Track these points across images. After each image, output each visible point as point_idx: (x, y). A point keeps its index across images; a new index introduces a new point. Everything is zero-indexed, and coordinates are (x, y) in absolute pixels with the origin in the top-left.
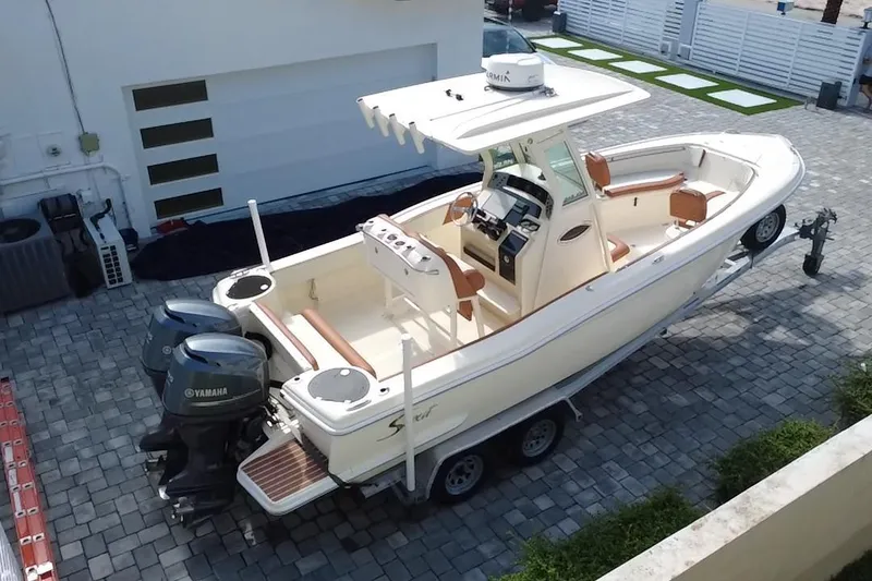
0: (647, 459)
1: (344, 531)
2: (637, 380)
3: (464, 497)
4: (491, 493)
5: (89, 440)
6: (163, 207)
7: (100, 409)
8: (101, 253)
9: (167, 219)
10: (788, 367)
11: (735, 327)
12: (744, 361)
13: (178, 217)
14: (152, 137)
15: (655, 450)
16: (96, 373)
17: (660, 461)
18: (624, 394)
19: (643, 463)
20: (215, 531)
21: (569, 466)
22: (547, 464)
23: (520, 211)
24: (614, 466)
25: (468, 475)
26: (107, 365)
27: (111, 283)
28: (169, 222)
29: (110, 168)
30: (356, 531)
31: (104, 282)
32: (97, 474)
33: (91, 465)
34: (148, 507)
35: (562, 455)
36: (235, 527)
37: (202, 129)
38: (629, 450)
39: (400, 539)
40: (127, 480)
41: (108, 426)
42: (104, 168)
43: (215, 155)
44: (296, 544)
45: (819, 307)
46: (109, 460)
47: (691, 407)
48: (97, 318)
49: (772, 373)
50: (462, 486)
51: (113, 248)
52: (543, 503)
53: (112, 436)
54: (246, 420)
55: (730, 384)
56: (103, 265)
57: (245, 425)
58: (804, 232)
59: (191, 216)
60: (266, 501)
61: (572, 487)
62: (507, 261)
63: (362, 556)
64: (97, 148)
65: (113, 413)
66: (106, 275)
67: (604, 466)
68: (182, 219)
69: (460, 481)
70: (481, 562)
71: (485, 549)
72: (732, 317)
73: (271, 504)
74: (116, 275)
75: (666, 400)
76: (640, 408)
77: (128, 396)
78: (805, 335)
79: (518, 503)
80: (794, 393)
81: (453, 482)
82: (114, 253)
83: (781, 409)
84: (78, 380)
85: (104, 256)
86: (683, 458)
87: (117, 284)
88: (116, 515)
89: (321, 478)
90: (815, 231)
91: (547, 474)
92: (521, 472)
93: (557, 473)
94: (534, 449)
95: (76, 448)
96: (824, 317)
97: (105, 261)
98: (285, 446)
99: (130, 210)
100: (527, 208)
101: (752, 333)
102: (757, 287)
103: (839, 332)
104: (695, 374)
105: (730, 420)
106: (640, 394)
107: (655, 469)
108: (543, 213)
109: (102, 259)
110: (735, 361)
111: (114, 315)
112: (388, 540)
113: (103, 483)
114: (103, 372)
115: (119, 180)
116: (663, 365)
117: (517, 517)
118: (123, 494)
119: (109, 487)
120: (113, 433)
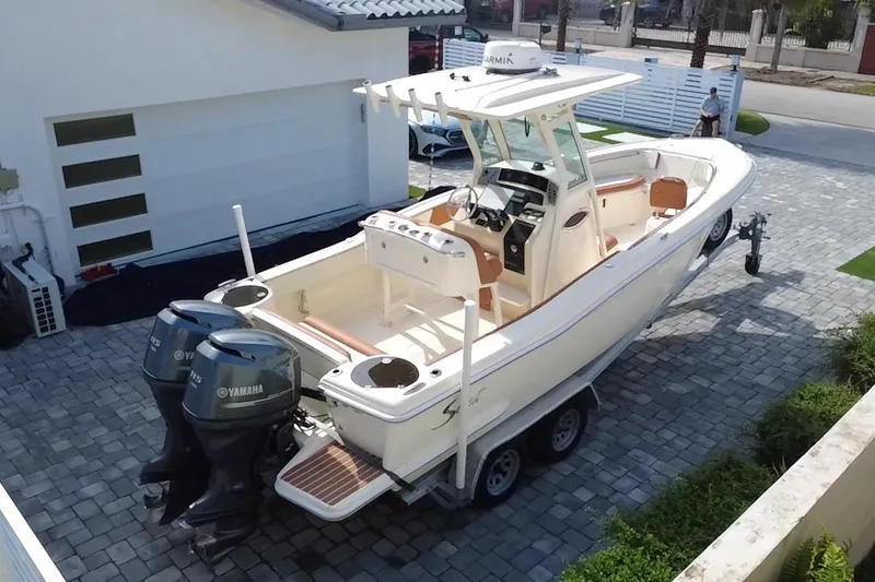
0: (668, 443)
1: (383, 548)
2: (632, 374)
3: (504, 498)
4: (527, 492)
5: (56, 492)
6: (87, 253)
7: (61, 458)
8: (31, 297)
9: (92, 266)
10: (764, 351)
11: (703, 322)
12: (723, 349)
13: (105, 263)
14: (75, 175)
15: (673, 435)
16: (45, 423)
17: (682, 444)
18: (625, 388)
19: (665, 447)
20: (237, 566)
21: (597, 459)
22: (573, 459)
23: (521, 201)
24: (639, 453)
25: (504, 474)
26: (57, 413)
27: (42, 331)
28: (95, 269)
29: (30, 208)
30: (397, 546)
31: (34, 331)
32: (76, 525)
33: (65, 517)
34: (149, 552)
35: (586, 449)
36: (259, 561)
37: (130, 166)
38: (649, 437)
39: (448, 548)
40: (114, 528)
41: (76, 474)
42: (24, 208)
43: (143, 195)
44: (334, 568)
45: (772, 301)
46: (87, 510)
47: (691, 393)
48: (33, 368)
49: (753, 357)
50: (500, 485)
51: (45, 290)
52: (584, 495)
53: (84, 484)
54: (275, 426)
55: (720, 370)
56: (34, 309)
57: (275, 432)
58: (743, 234)
59: (119, 262)
60: (320, 507)
61: (606, 477)
62: (515, 251)
63: (411, 570)
64: (17, 186)
65: (78, 461)
66: (36, 321)
67: (630, 454)
68: (109, 265)
69: (498, 481)
70: (541, 559)
71: (542, 546)
72: (698, 314)
73: (328, 510)
74: (48, 322)
75: (665, 390)
76: (644, 399)
77: (92, 442)
78: (768, 324)
79: (558, 498)
80: (780, 373)
81: (491, 482)
82: (47, 296)
83: (772, 386)
84: (26, 431)
85: (35, 300)
86: (702, 439)
87: (49, 332)
88: (111, 565)
89: (376, 476)
90: (752, 233)
91: (577, 468)
92: (550, 469)
93: (587, 465)
94: (562, 442)
95: (43, 501)
96: (779, 308)
97: (36, 305)
98: (325, 450)
99: (53, 255)
100: (529, 197)
101: (722, 326)
102: (711, 286)
103: (796, 319)
104: (685, 364)
105: (731, 401)
106: (640, 387)
107: (680, 452)
108: (545, 200)
109: (32, 303)
110: (717, 350)
111: (52, 364)
112: (435, 550)
113: (86, 534)
114: (53, 422)
115: (40, 222)
116: (651, 360)
117: (561, 512)
118: (113, 543)
119: (94, 537)
120: (83, 481)
